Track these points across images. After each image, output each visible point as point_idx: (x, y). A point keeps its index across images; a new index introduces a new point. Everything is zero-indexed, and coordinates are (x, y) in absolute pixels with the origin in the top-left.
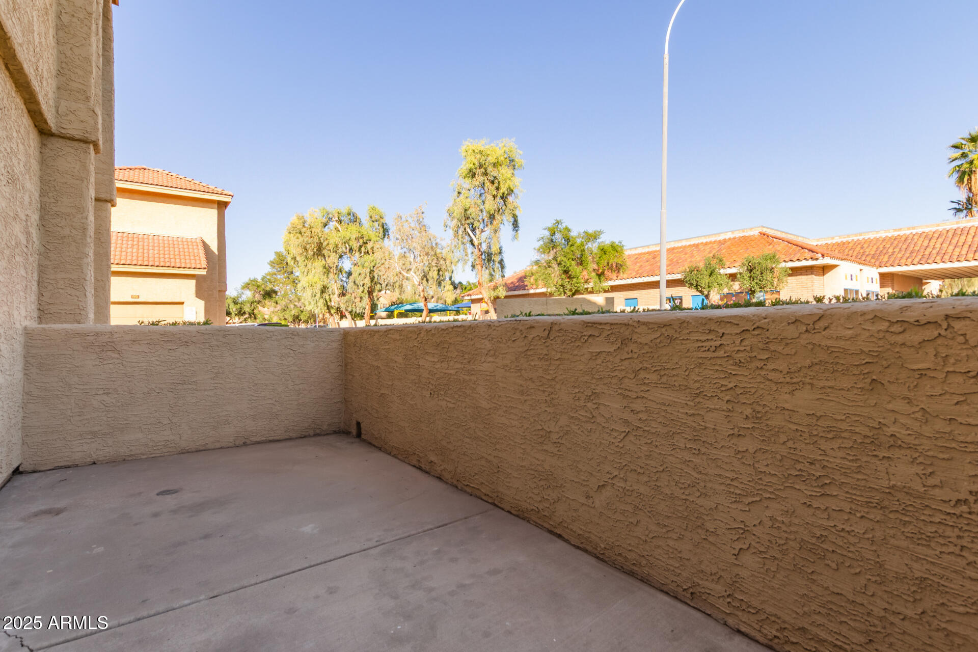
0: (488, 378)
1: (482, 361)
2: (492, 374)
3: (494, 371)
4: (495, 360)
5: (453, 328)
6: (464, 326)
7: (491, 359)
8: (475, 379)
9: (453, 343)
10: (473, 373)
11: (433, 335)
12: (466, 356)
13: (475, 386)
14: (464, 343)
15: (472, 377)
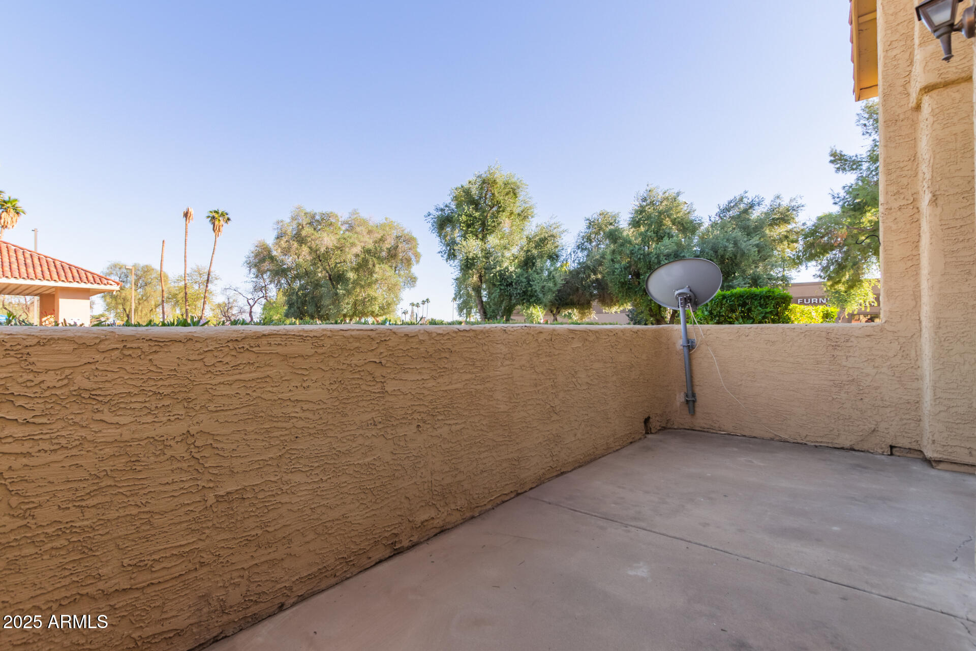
0: (506, 381)
1: (499, 366)
2: (511, 376)
3: (512, 373)
4: (512, 363)
5: (456, 332)
6: (473, 331)
7: (508, 362)
8: (492, 386)
9: (458, 350)
10: (488, 380)
11: (421, 342)
12: (478, 364)
13: (491, 394)
14: (474, 350)
15: (488, 385)
